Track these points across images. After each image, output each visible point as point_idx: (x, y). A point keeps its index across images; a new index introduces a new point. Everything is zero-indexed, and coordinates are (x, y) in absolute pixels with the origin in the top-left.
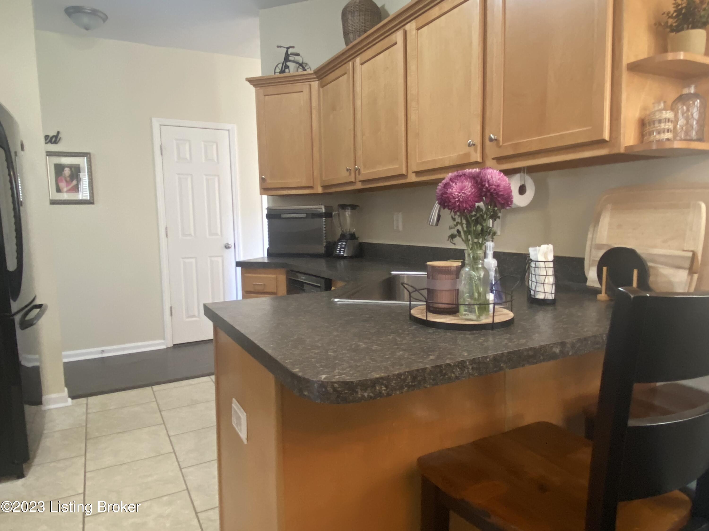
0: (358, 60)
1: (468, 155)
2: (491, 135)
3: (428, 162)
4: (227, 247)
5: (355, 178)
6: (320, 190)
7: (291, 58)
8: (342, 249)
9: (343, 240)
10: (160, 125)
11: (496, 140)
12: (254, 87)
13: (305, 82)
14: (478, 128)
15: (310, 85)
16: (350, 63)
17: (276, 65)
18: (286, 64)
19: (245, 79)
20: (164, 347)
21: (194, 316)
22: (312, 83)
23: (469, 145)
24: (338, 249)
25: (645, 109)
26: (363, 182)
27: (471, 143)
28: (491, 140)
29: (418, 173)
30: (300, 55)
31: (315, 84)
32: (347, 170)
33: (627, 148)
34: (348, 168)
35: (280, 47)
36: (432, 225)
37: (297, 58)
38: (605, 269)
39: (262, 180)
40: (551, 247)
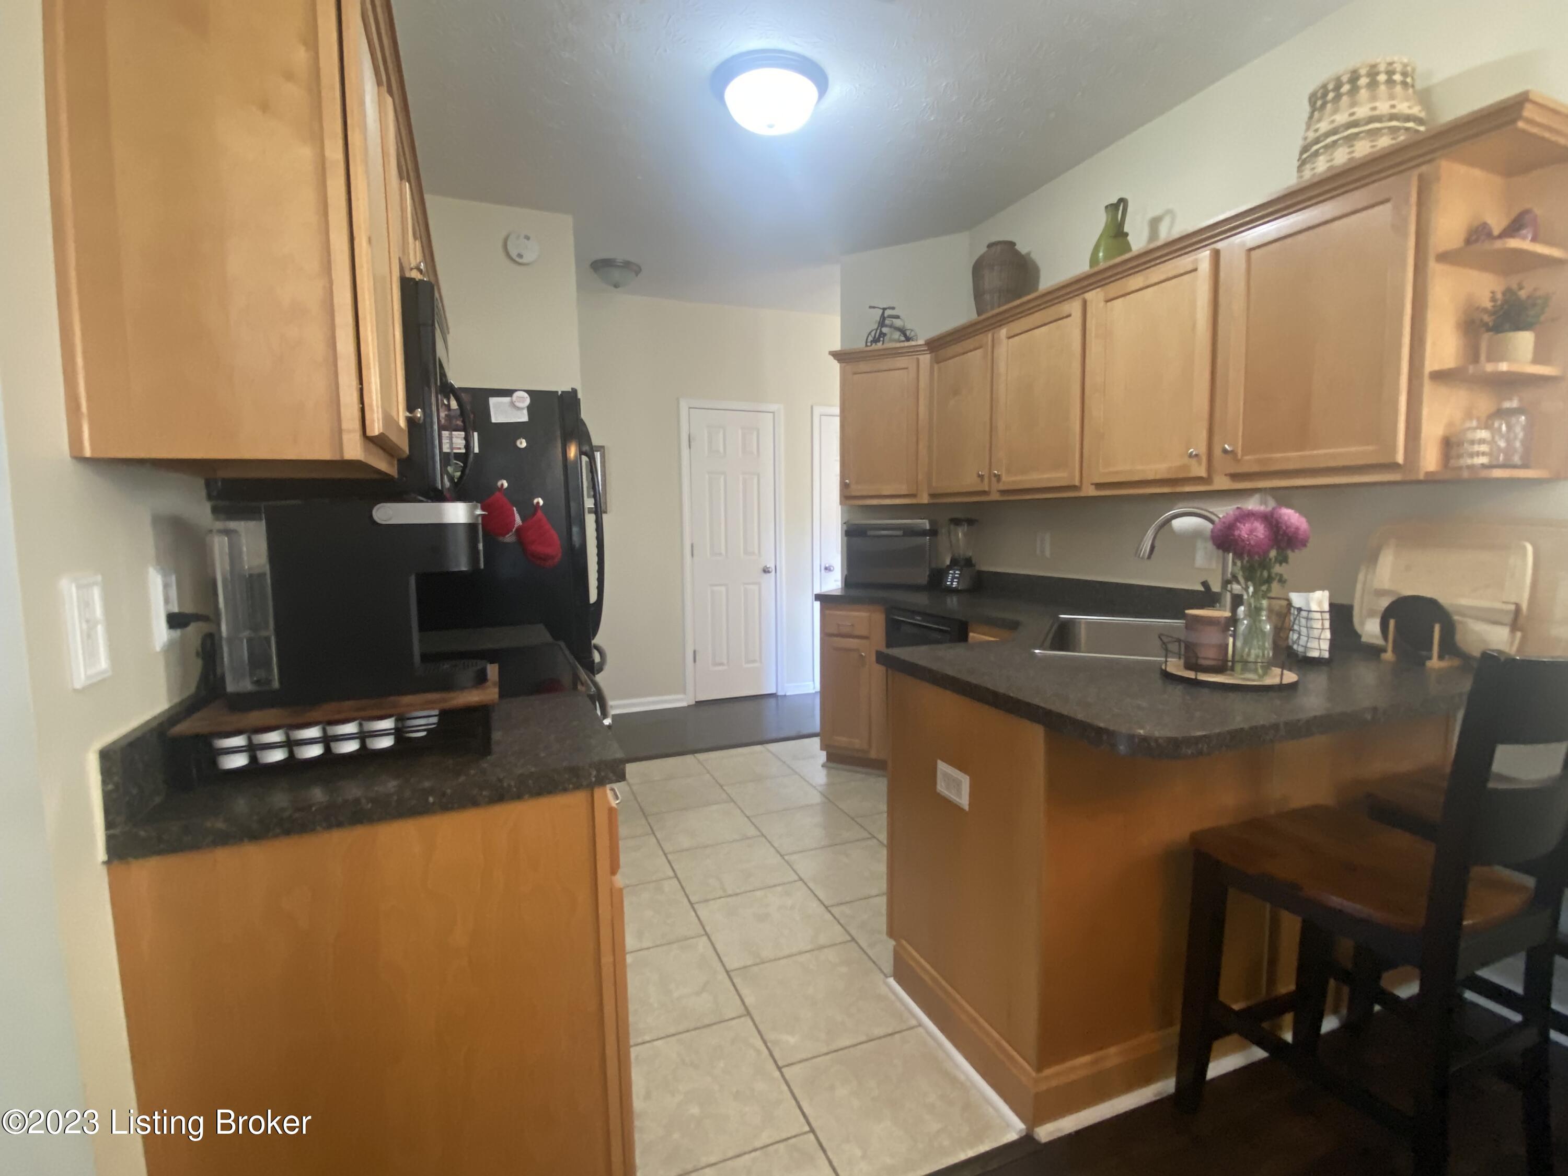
0: (1003, 332)
1: (1185, 467)
2: (1226, 446)
3: (1117, 473)
4: (766, 571)
5: (990, 486)
6: (925, 499)
7: (887, 322)
8: (955, 580)
9: (956, 567)
10: (690, 408)
11: (1232, 451)
12: (838, 362)
13: (911, 355)
14: (1204, 434)
15: (918, 360)
16: (990, 335)
17: (869, 331)
18: (881, 331)
19: (827, 353)
20: (684, 704)
21: (721, 664)
22: (921, 357)
23: (1190, 456)
24: (949, 580)
25: (1450, 424)
26: (1003, 492)
27: (1194, 453)
28: (1225, 451)
29: (1099, 486)
30: (901, 317)
31: (926, 359)
32: (979, 476)
33: (1427, 473)
34: (980, 473)
35: (874, 307)
36: (1143, 558)
37: (898, 323)
38: (1392, 623)
39: (844, 486)
40: (1327, 593)
